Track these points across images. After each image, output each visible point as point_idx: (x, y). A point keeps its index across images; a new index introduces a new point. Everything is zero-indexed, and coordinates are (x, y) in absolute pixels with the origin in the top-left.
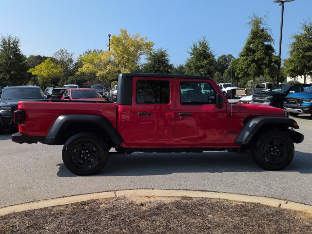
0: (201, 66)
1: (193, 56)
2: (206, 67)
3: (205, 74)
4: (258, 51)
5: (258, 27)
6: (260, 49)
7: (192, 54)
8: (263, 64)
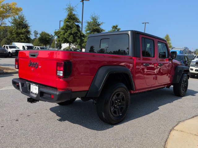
0: (21, 32)
1: (13, 25)
2: (24, 34)
3: (24, 39)
4: (73, 28)
5: (71, 12)
6: (74, 27)
7: (13, 23)
8: (77, 36)
